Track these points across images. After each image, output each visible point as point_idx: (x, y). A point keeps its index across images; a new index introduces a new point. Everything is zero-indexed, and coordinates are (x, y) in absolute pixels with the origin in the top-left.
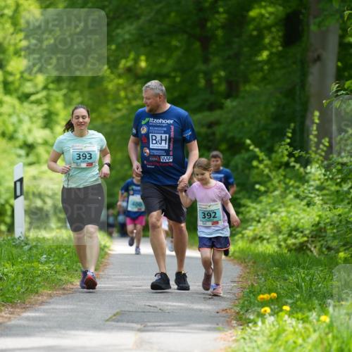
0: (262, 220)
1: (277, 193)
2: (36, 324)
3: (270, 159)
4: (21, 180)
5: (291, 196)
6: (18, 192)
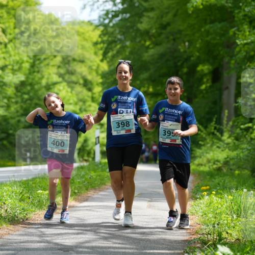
0: (202, 157)
1: (209, 145)
2: (105, 197)
3: (206, 130)
4: (98, 137)
5: (215, 147)
6: (97, 142)
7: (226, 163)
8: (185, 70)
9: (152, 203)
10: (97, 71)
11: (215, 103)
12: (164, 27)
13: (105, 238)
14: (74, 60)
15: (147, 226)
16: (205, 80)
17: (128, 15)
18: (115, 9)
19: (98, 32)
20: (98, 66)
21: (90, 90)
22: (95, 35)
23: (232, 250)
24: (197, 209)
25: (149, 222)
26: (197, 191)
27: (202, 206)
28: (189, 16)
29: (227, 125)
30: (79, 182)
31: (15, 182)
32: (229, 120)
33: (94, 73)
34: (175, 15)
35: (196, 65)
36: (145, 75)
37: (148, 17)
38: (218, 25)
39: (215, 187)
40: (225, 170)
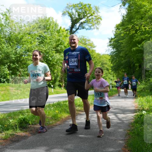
7: (144, 88)
8: (132, 65)
9: (125, 100)
10: (110, 66)
11: (140, 73)
12: (126, 55)
13: (114, 109)
14: (104, 64)
16: (137, 68)
17: (117, 52)
18: (114, 51)
19: (110, 57)
20: (110, 65)
21: (108, 71)
22: (109, 58)
23: (146, 112)
24: (137, 101)
28: (132, 52)
29: (143, 79)
31: (91, 95)
32: (144, 77)
33: (109, 67)
34: (129, 52)
35: (135, 64)
36: (122, 67)
37: (122, 53)
38: (140, 54)
40: (143, 90)
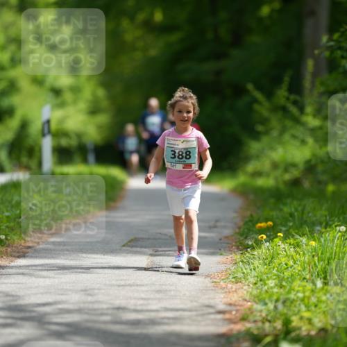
4: (48, 122)
6: (46, 131)
15: (144, 308)
25: (148, 299)
26: (249, 230)
27: (257, 263)
30: (8, 217)
39: (284, 222)
